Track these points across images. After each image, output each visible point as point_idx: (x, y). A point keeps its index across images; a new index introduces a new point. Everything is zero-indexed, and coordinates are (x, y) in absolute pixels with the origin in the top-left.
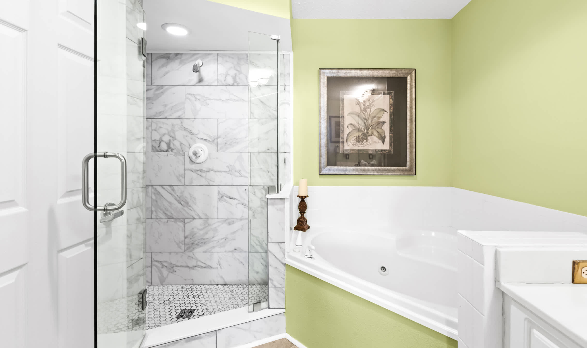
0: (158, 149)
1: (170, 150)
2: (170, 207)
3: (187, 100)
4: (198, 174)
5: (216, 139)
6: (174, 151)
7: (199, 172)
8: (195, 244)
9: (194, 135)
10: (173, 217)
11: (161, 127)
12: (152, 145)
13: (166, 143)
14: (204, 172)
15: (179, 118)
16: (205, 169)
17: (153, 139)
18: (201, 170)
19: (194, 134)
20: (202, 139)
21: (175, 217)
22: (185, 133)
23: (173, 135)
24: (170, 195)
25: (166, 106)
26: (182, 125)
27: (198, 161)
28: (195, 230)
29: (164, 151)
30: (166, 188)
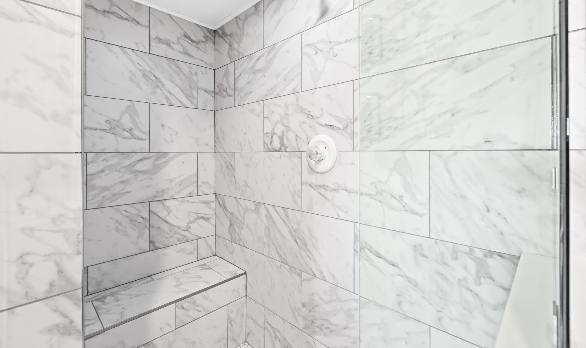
0: (270, 146)
1: (283, 149)
2: (284, 244)
3: (305, 57)
4: (320, 194)
5: (351, 123)
6: (288, 150)
7: (322, 190)
8: (317, 325)
9: (314, 119)
10: (287, 263)
11: (273, 112)
12: (264, 142)
13: (279, 137)
14: (331, 191)
15: (294, 92)
16: (331, 186)
17: (265, 132)
18: (324, 187)
19: (314, 117)
20: (326, 125)
21: (289, 264)
22: (302, 117)
23: (286, 123)
24: (283, 223)
25: (278, 76)
26: (298, 105)
27: (321, 168)
28: (316, 298)
29: (276, 151)
30: (278, 211)
